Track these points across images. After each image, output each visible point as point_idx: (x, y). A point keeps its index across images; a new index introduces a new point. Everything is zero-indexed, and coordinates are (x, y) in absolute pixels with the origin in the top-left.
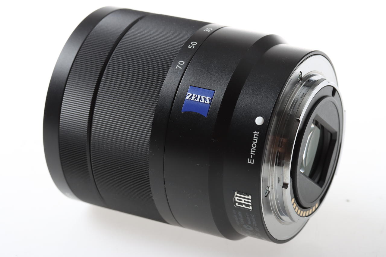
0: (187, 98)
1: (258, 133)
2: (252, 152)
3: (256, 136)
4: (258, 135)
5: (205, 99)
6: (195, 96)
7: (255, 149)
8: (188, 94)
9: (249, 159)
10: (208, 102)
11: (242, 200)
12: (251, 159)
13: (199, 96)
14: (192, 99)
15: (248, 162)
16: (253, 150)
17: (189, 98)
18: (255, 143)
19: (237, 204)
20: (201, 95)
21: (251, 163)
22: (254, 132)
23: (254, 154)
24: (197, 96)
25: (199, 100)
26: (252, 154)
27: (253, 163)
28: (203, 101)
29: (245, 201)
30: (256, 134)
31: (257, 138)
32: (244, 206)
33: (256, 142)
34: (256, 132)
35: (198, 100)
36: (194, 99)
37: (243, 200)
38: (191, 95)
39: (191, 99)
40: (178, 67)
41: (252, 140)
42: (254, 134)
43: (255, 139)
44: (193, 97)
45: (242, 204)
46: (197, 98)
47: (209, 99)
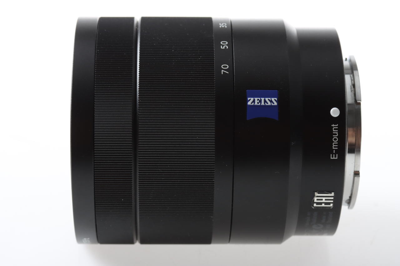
0: (249, 103)
1: (337, 125)
2: (334, 147)
3: (335, 129)
4: (337, 128)
5: (271, 101)
6: (258, 100)
7: (337, 143)
8: (249, 99)
9: (331, 155)
10: (276, 104)
11: (322, 200)
12: (334, 154)
13: (263, 99)
14: (256, 104)
15: (331, 158)
16: (334, 144)
17: (252, 103)
18: (335, 137)
19: (315, 205)
20: (265, 97)
21: (334, 158)
22: (332, 125)
23: (337, 148)
24: (260, 100)
25: (265, 103)
26: (334, 149)
27: (337, 158)
28: (269, 104)
29: (326, 200)
30: (334, 127)
31: (337, 131)
32: (323, 205)
33: (337, 135)
34: (334, 125)
35: (263, 104)
36: (258, 103)
37: (324, 199)
38: (252, 99)
39: (254, 103)
40: (223, 72)
41: (332, 134)
42: (333, 127)
43: (335, 132)
44: (256, 101)
45: (321, 203)
46: (260, 101)
47: (275, 100)
